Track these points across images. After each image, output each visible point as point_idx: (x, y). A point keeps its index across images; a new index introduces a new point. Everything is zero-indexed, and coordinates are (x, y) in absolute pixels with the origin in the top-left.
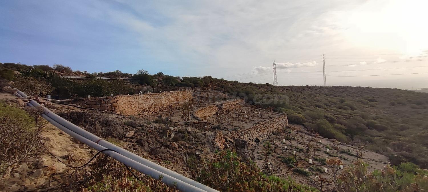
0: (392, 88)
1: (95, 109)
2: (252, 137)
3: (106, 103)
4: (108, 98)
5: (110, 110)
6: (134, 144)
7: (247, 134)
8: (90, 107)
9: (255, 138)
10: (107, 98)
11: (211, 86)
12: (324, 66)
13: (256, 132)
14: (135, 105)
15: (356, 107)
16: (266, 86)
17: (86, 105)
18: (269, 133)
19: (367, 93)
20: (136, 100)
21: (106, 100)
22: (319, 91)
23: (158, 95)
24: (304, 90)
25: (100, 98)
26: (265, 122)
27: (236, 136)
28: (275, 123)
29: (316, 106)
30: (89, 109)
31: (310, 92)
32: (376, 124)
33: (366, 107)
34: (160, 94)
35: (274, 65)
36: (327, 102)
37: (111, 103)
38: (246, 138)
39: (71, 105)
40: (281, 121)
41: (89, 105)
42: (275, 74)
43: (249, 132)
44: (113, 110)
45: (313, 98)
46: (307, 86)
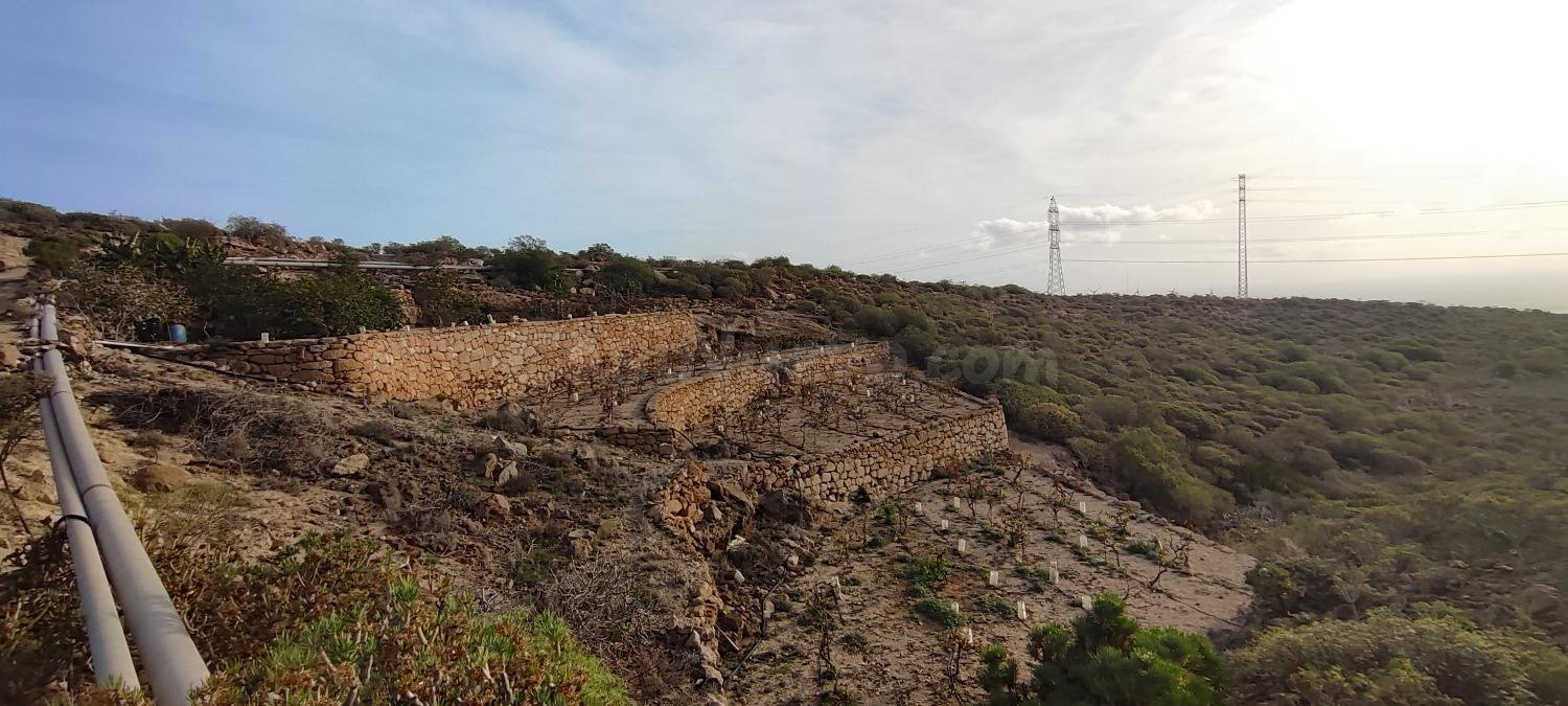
0: (1521, 308)
1: (275, 378)
2: (840, 483)
3: (315, 360)
4: (323, 344)
5: (329, 383)
6: (356, 496)
7: (821, 475)
8: (262, 372)
9: (856, 488)
10: (319, 343)
11: (775, 295)
12: (1242, 219)
13: (861, 469)
14: (456, 363)
15: (1340, 381)
16: (1006, 296)
17: (248, 367)
18: (920, 473)
19: (1411, 325)
20: (460, 346)
21: (318, 349)
22: (1215, 318)
23: (552, 329)
24: (1155, 310)
25: (297, 341)
26: (904, 432)
27: (771, 479)
28: (949, 437)
29: (1179, 373)
30: (257, 379)
31: (1178, 320)
32: (1380, 451)
33: (1390, 383)
34: (563, 326)
35: (1050, 217)
36: (1226, 360)
37: (333, 360)
38: (817, 489)
39: (198, 363)
40: (975, 431)
41: (259, 365)
42: (1054, 246)
43: (831, 467)
44: (338, 384)
45: (1180, 343)
46: (1172, 296)
